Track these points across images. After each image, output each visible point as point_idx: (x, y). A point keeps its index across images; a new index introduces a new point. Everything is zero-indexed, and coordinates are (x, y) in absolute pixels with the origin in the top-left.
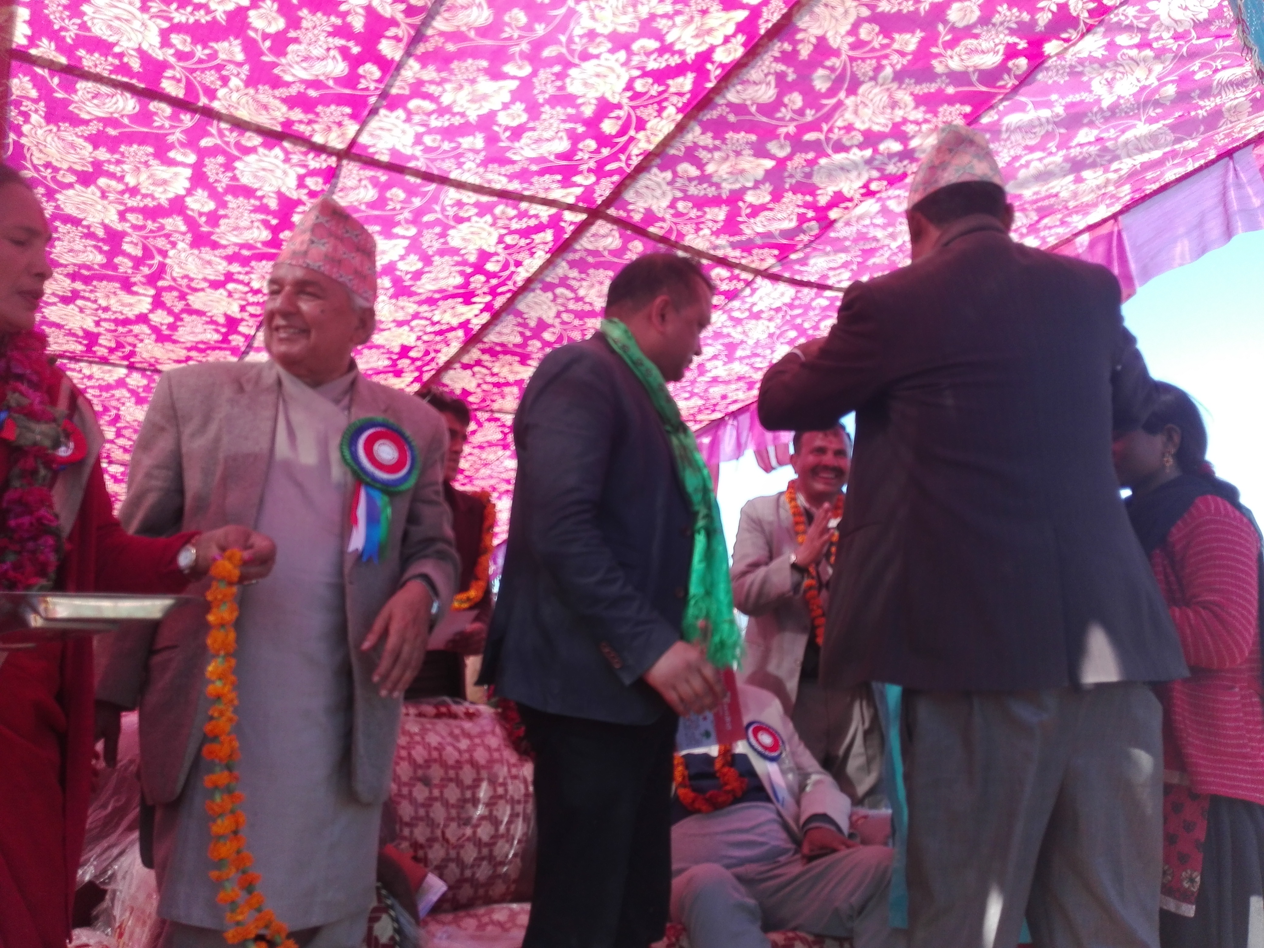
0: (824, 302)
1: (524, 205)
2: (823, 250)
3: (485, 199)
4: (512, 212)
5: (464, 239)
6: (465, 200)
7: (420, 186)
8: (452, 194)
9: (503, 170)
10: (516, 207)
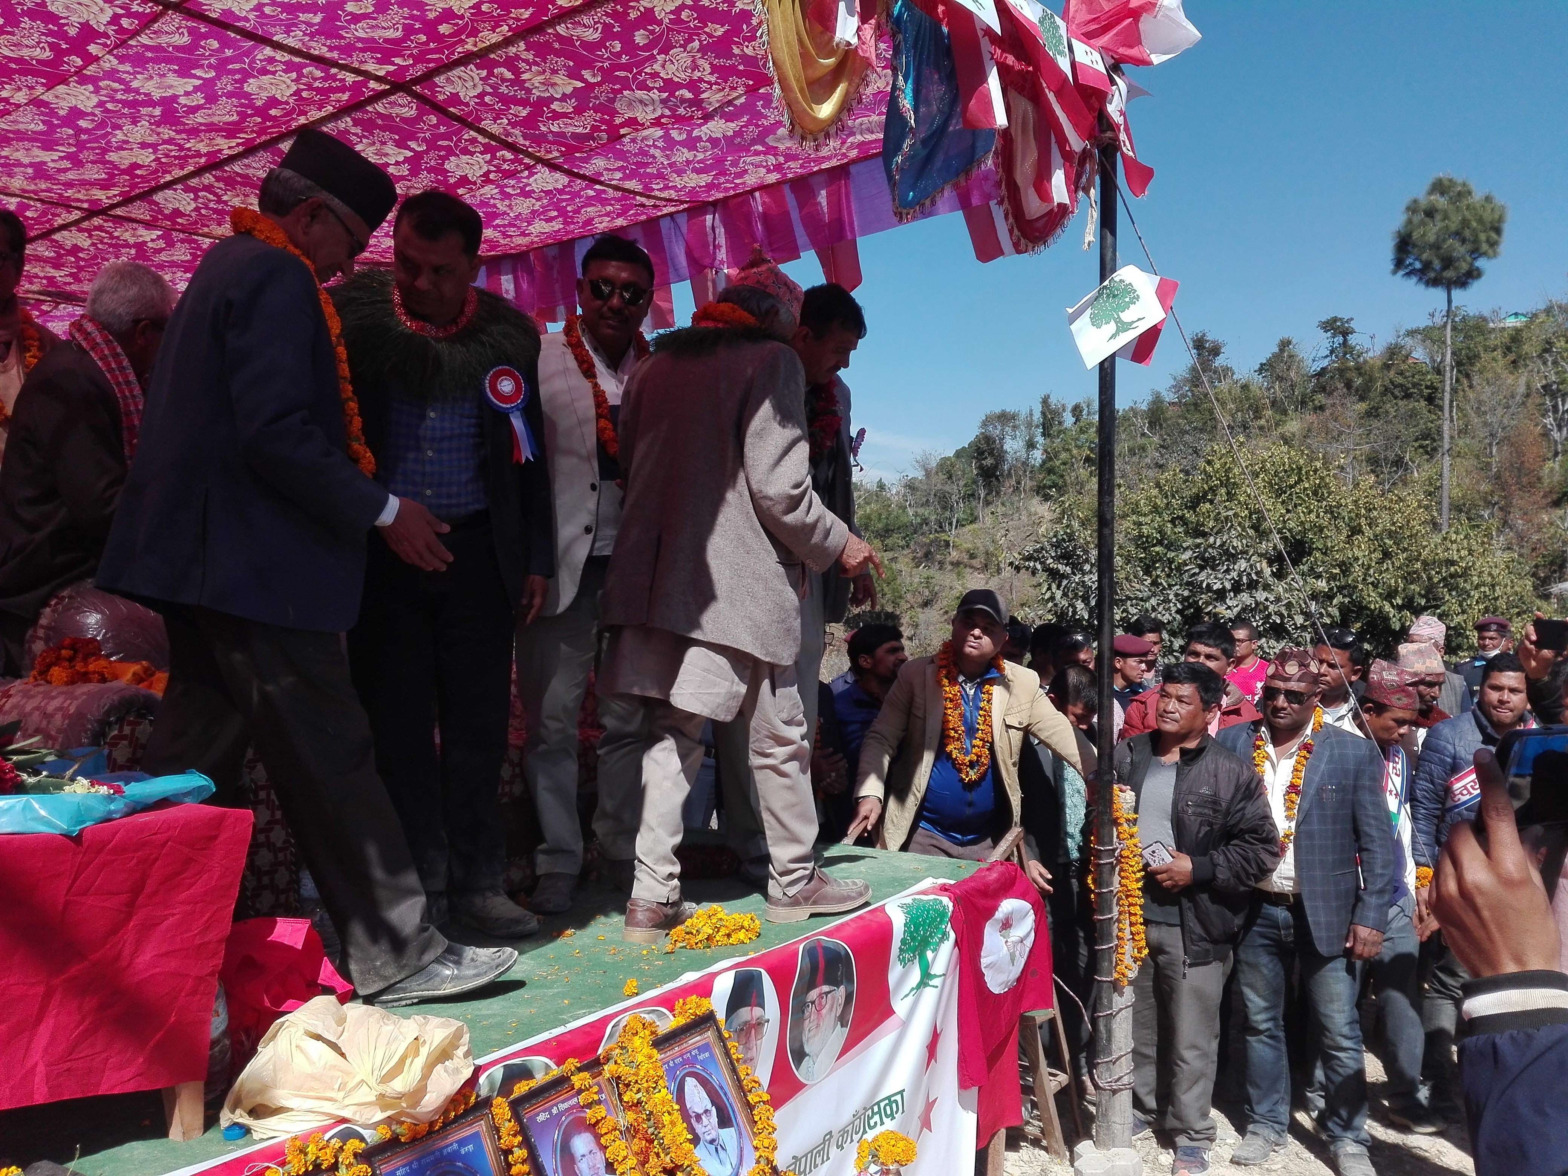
0: (591, 193)
1: (334, 71)
2: (606, 156)
3: (297, 60)
4: (318, 74)
5: (260, 87)
6: (278, 58)
7: (239, 40)
8: (268, 51)
9: (328, 42)
10: (326, 72)
